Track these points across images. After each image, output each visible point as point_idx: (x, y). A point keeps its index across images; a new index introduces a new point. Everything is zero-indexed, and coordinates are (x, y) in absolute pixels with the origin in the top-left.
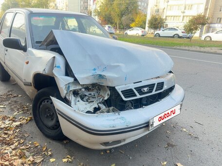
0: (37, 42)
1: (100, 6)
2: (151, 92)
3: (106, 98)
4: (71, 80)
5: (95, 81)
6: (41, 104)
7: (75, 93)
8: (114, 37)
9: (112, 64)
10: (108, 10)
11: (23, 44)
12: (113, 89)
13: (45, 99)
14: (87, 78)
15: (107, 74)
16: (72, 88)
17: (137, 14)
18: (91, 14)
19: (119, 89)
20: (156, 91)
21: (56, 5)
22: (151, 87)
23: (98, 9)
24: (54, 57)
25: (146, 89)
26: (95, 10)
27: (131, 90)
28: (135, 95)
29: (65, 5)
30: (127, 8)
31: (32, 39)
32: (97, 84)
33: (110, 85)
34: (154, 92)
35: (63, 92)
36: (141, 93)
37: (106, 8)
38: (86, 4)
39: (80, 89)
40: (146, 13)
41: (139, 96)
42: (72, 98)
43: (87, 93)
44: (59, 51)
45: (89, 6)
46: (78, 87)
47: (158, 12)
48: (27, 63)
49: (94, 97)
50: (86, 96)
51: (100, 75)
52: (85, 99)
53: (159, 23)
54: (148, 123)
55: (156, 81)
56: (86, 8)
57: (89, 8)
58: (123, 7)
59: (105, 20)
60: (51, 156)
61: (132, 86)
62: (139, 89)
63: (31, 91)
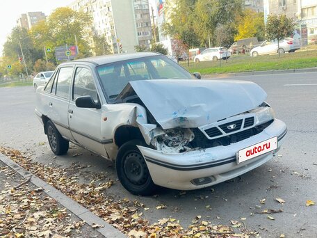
0: (111, 97)
1: (172, 16)
2: (239, 129)
3: (190, 140)
4: (154, 126)
5: (177, 125)
6: (125, 159)
7: (160, 139)
8: (195, 75)
9: (193, 106)
10: (186, 20)
11: (96, 101)
12: (196, 130)
13: (129, 154)
14: (169, 122)
15: (188, 116)
16: (156, 135)
17: (242, 15)
18: (157, 33)
19: (203, 128)
20: (244, 127)
21: (93, 29)
22: (238, 123)
23: (169, 21)
24: (136, 108)
25: (232, 127)
26: (165, 26)
27: (215, 128)
28: (221, 134)
29: (109, 26)
30: (223, 9)
31: (105, 94)
32: (179, 127)
33: (193, 126)
34: (242, 129)
35: (148, 139)
36: (227, 131)
37: (183, 18)
38: (146, 17)
39: (164, 135)
40: (261, 11)
41: (225, 134)
42: (157, 144)
43: (171, 139)
44: (138, 101)
45: (152, 20)
46: (162, 133)
47: (284, 3)
48: (105, 119)
49: (178, 141)
50: (170, 141)
51: (181, 118)
52: (169, 144)
53: (283, 28)
54: (235, 156)
55: (244, 117)
56: (148, 24)
57: (152, 23)
58: (214, 10)
59: (185, 42)
60: (144, 206)
61: (216, 124)
62: (225, 127)
63: (111, 148)
